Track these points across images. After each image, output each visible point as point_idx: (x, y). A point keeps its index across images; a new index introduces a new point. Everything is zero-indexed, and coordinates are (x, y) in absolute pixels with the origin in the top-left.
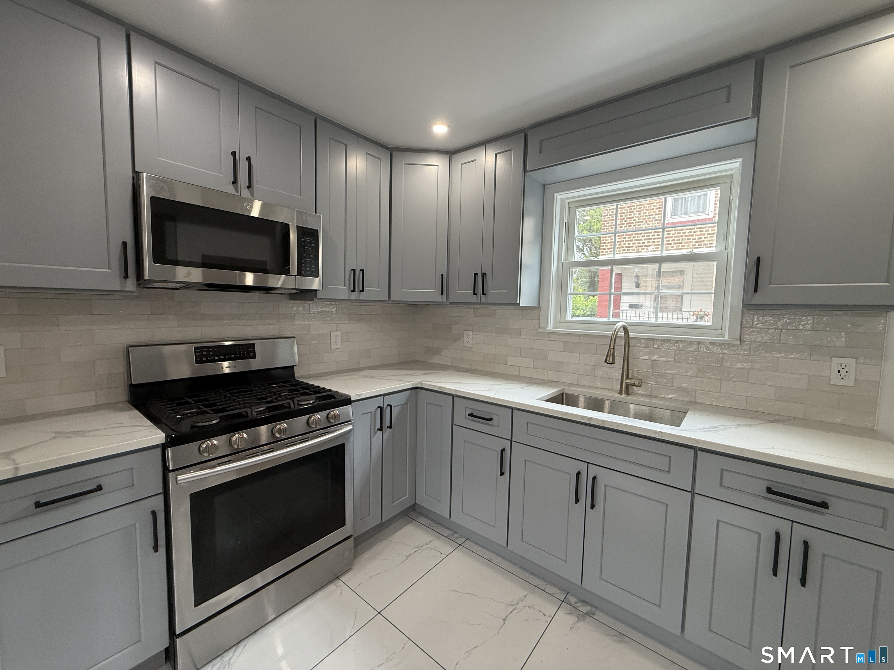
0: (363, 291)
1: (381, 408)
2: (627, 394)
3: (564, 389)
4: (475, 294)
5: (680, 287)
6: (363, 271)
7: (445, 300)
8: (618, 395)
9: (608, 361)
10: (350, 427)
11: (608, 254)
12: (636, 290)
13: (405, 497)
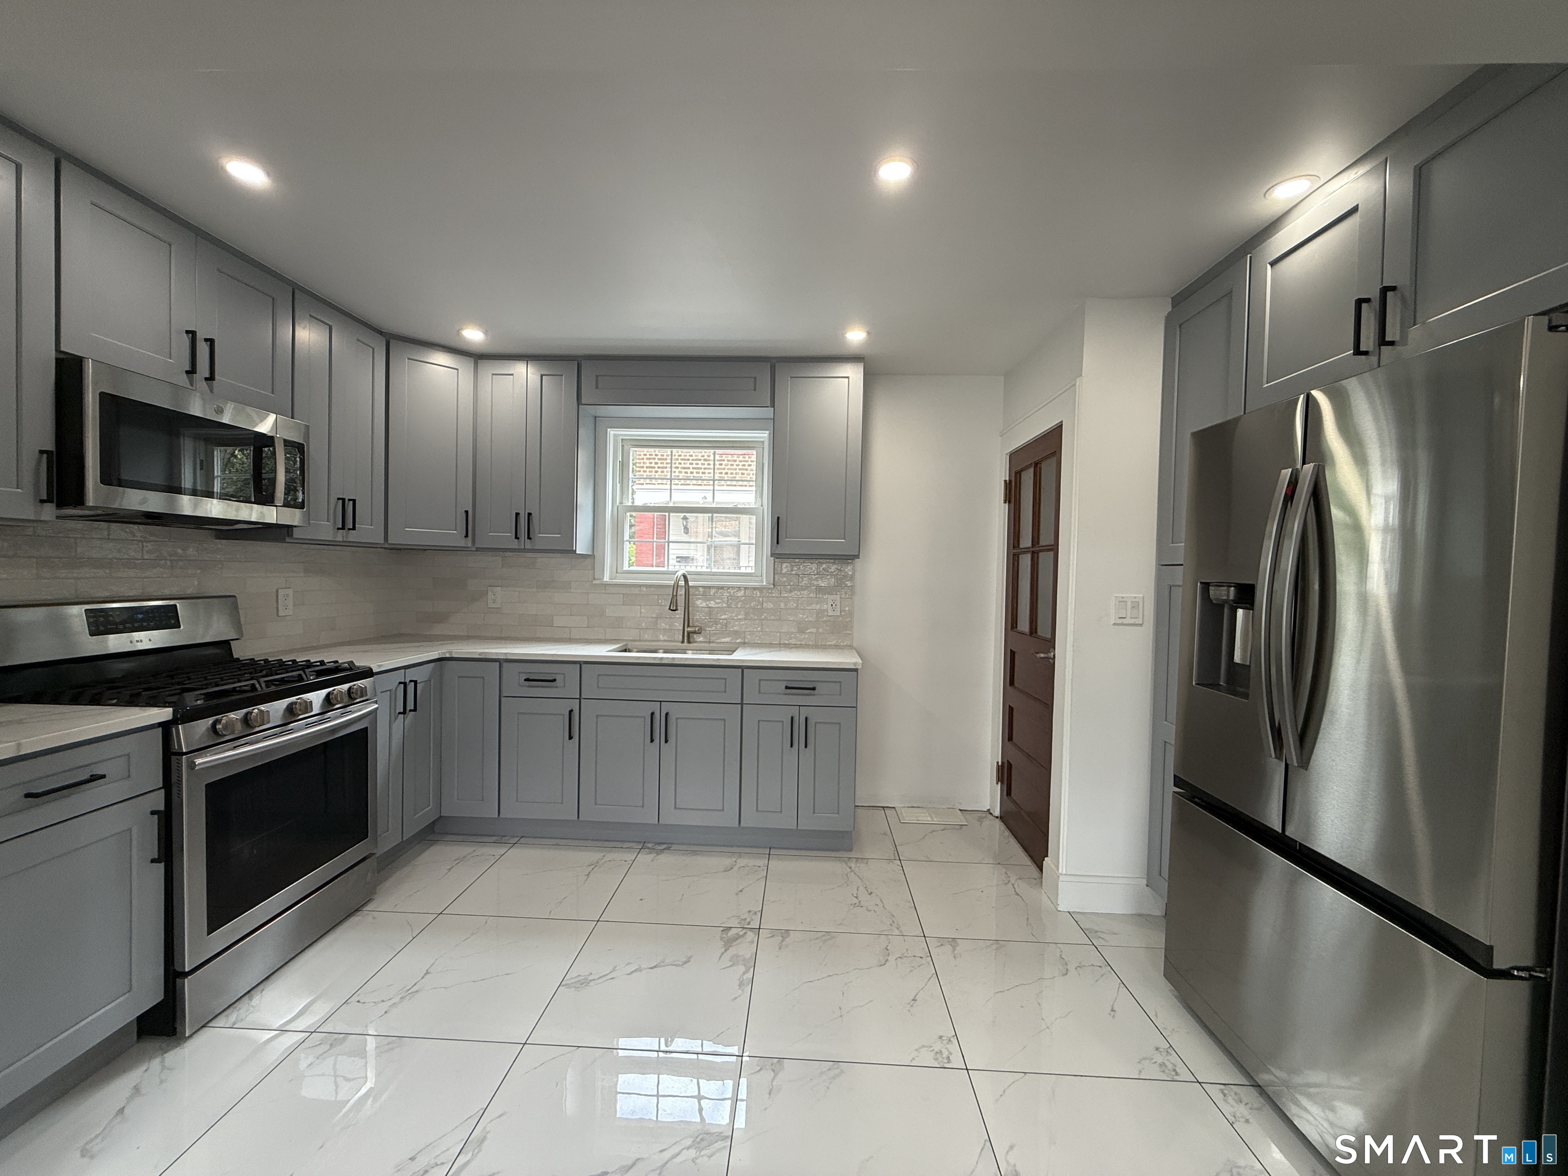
0: (354, 528)
1: (405, 684)
2: (689, 642)
3: (626, 645)
4: (517, 538)
5: (737, 534)
6: (354, 501)
7: (470, 545)
8: (680, 644)
9: (672, 608)
10: (377, 706)
11: (646, 484)
12: (685, 538)
13: (428, 808)
